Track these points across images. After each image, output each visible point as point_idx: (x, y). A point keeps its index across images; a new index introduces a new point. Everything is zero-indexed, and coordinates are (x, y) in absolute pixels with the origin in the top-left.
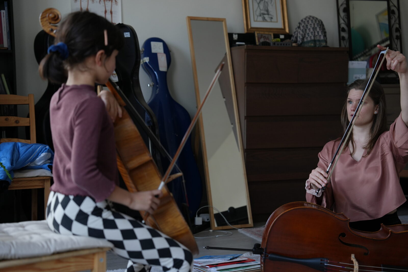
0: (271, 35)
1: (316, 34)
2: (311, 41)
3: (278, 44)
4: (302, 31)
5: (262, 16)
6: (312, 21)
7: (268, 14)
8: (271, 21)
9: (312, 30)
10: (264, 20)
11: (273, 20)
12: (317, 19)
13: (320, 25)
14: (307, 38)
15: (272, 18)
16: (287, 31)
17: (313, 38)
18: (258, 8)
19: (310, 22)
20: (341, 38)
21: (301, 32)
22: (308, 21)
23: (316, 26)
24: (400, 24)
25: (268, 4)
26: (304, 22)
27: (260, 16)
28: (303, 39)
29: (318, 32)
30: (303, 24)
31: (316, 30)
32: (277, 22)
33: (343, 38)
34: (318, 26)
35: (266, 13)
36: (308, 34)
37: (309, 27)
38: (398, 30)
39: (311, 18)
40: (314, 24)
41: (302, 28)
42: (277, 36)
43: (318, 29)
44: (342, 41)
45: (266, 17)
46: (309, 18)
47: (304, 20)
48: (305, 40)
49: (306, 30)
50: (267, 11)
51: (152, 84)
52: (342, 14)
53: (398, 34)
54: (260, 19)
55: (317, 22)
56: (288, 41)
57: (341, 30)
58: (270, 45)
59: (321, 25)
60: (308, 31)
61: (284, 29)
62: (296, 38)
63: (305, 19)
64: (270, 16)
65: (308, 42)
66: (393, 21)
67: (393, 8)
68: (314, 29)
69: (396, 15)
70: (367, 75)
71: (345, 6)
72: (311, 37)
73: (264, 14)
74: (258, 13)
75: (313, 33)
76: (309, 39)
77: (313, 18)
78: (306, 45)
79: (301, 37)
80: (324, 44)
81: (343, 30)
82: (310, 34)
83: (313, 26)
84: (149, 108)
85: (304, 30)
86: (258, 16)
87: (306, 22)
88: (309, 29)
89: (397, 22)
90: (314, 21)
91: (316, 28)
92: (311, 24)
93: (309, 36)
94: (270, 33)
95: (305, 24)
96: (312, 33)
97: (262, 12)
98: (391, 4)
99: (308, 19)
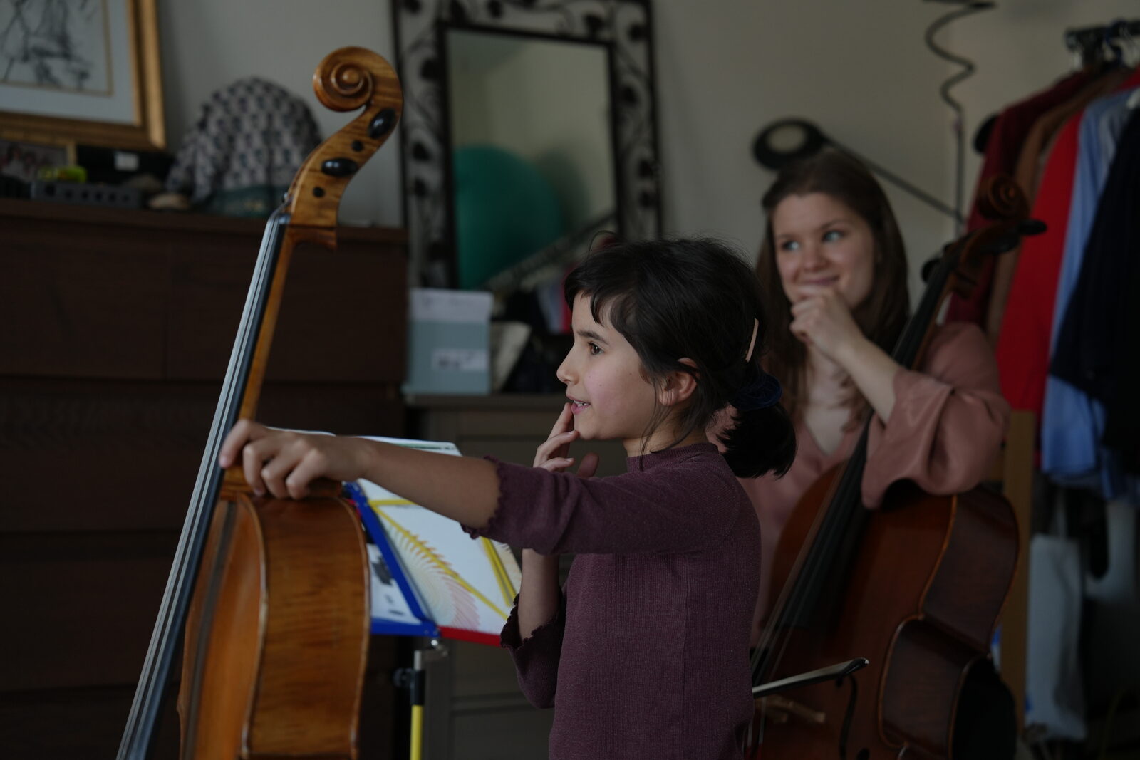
0: (63, 150)
1: (279, 159)
2: (254, 190)
3: (69, 195)
4: (216, 141)
5: (35, 61)
6: (260, 101)
7: (66, 55)
8: (80, 89)
9: (257, 142)
10: (45, 78)
11: (88, 84)
12: (284, 93)
13: (299, 124)
14: (237, 176)
15: (83, 75)
16: (157, 136)
17: (261, 177)
18: (17, 25)
19: (252, 106)
20: (412, 187)
21: (211, 149)
22: (243, 102)
23: (278, 123)
24: (655, 144)
25: (66, 13)
26: (225, 104)
27: (26, 58)
28: (218, 177)
29: (287, 154)
30: (218, 113)
31: (279, 143)
32: (109, 93)
33: (420, 188)
34: (286, 124)
35: (54, 47)
36: (243, 157)
37: (247, 125)
38: (649, 169)
39: (259, 90)
40: (270, 117)
41: (213, 128)
43: (287, 140)
44: (413, 201)
45: (57, 67)
46: (250, 89)
47: (225, 95)
48: (229, 184)
49: (231, 140)
50: (63, 40)
52: (417, 86)
53: (647, 185)
54: (25, 72)
55: (285, 108)
57: (409, 150)
58: (27, 196)
59: (304, 121)
60: (240, 145)
61: (144, 127)
62: (191, 170)
63: (232, 90)
64: (74, 65)
65: (241, 194)
66: (628, 132)
67: (630, 80)
68: (270, 136)
69: (643, 110)
70: (494, 353)
71: (428, 52)
72: (253, 172)
73: (43, 53)
74: (14, 43)
75: (265, 156)
76: (245, 180)
77: (268, 87)
78: (233, 208)
79: (210, 170)
81: (420, 153)
82: (251, 161)
83: (262, 122)
85: (224, 141)
86: (12, 61)
87: (234, 107)
88: (248, 138)
89: (646, 135)
90: (269, 102)
91: (278, 134)
92: (254, 117)
93: (244, 165)
94: (61, 141)
95: (227, 111)
96: (258, 153)
97: (34, 42)
98: (622, 63)
99: (241, 92)
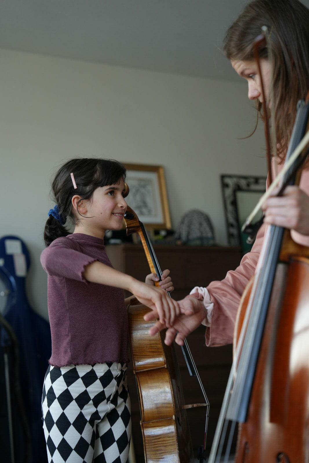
2: (197, 238)
7: (146, 206)
8: (150, 215)
9: (197, 225)
10: (141, 213)
15: (150, 211)
16: (169, 226)
17: (199, 235)
19: (195, 216)
20: (230, 236)
21: (185, 228)
25: (144, 196)
28: (188, 236)
32: (156, 215)
33: (233, 235)
35: (143, 205)
36: (193, 230)
42: (157, 233)
43: (205, 225)
44: (231, 239)
48: (191, 237)
50: (145, 203)
51: (7, 292)
52: (230, 208)
56: (170, 239)
57: (229, 225)
59: (208, 219)
60: (192, 226)
61: (165, 223)
62: (180, 234)
64: (148, 209)
65: (194, 239)
71: (232, 198)
72: (196, 234)
76: (195, 236)
78: (193, 243)
80: (211, 242)
81: (232, 225)
82: (196, 231)
83: (198, 220)
84: (5, 322)
88: (194, 224)
